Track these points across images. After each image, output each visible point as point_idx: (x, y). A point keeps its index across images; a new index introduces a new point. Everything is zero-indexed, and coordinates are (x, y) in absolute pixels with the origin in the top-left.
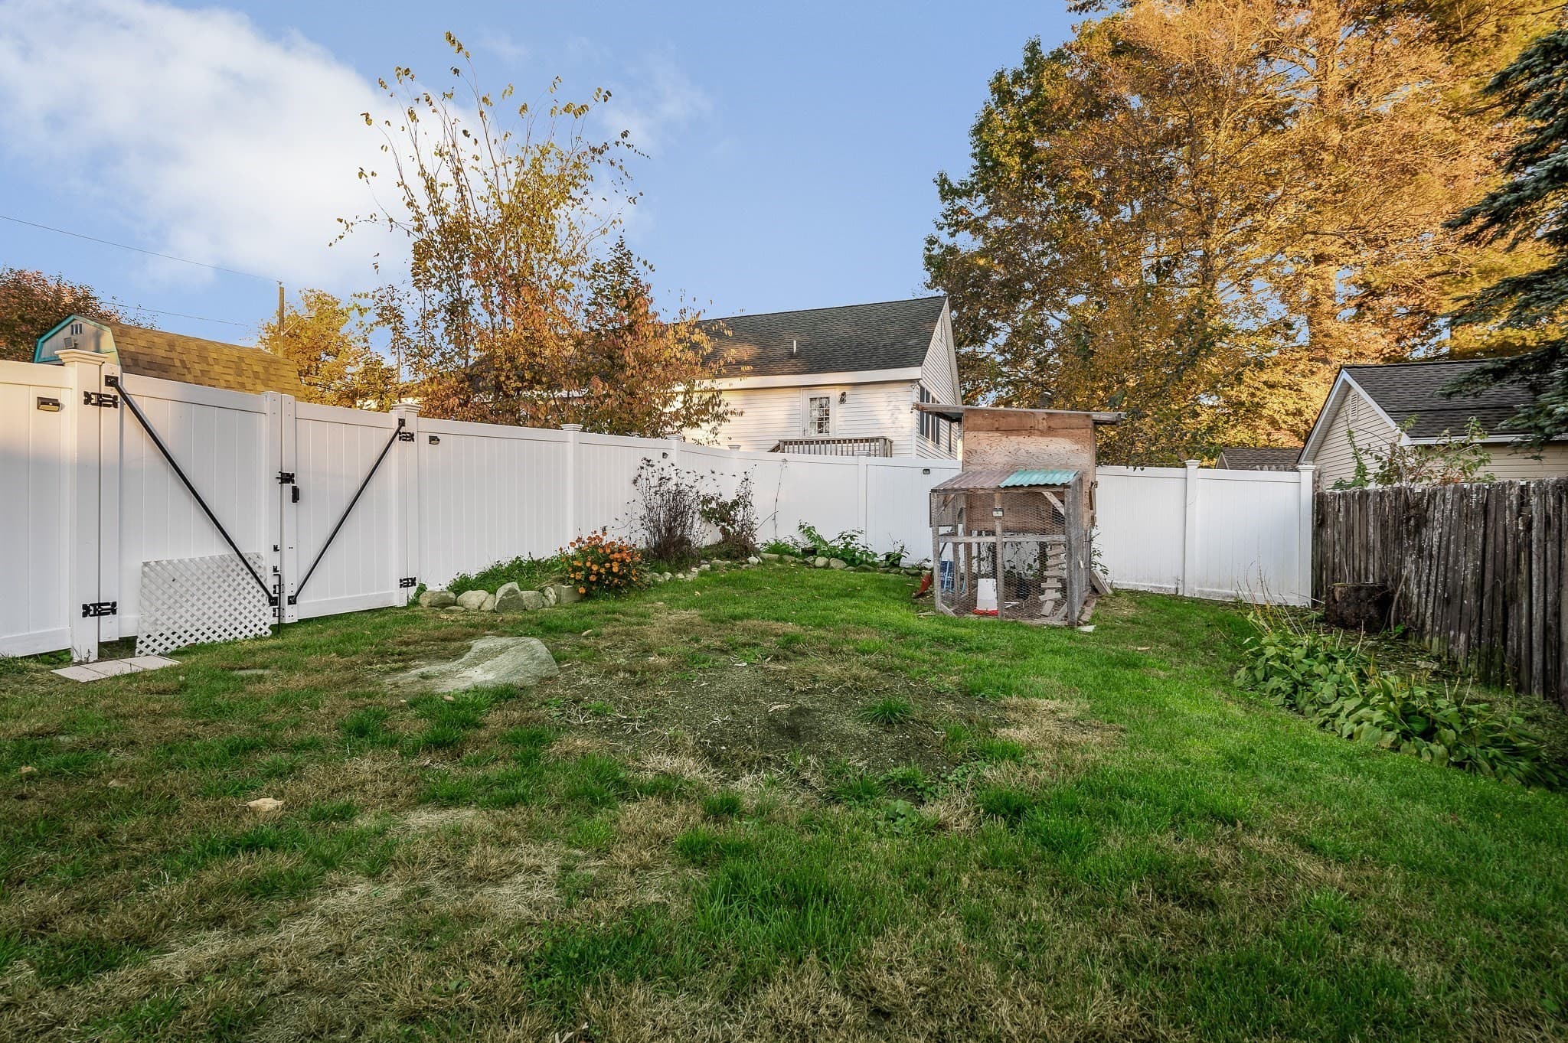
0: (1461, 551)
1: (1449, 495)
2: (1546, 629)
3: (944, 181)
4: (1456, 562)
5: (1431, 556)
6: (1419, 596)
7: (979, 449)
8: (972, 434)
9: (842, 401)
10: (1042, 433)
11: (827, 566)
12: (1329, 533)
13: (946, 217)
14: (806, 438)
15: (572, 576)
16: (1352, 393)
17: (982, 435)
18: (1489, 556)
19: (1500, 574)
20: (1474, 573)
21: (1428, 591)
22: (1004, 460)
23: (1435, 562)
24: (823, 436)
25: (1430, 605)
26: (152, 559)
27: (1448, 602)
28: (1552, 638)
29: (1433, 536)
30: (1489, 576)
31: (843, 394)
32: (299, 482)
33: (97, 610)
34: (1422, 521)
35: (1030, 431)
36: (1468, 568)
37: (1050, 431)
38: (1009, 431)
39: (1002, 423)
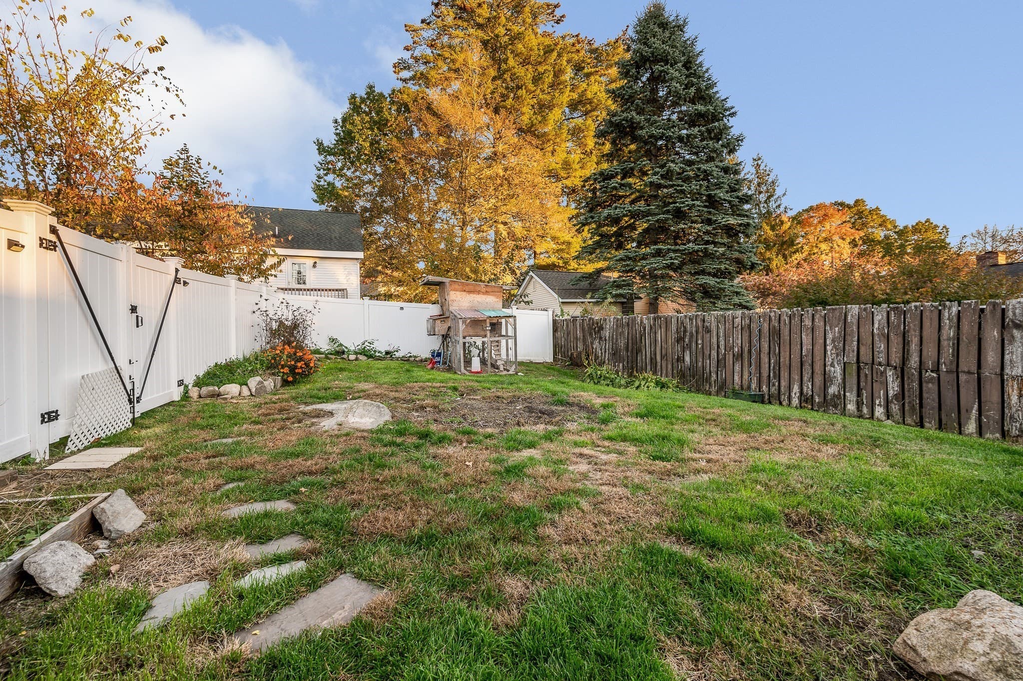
0: (619, 337)
1: (612, 320)
2: (651, 359)
3: (321, 144)
4: (617, 341)
5: (606, 340)
6: (602, 353)
7: (457, 299)
8: (454, 292)
9: (314, 266)
10: (483, 294)
11: (357, 359)
12: (558, 334)
13: (321, 164)
14: (290, 287)
15: (282, 371)
16: (533, 280)
17: (458, 293)
18: (630, 338)
19: (634, 343)
20: (624, 344)
21: (605, 352)
22: (467, 305)
23: (608, 342)
24: (302, 286)
25: (607, 356)
26: (85, 373)
27: (614, 354)
28: (654, 361)
29: (606, 333)
30: (630, 345)
31: (315, 263)
32: (140, 313)
33: (49, 417)
34: (601, 328)
35: (479, 292)
36: (622, 344)
37: (487, 293)
38: (470, 292)
39: (467, 288)
